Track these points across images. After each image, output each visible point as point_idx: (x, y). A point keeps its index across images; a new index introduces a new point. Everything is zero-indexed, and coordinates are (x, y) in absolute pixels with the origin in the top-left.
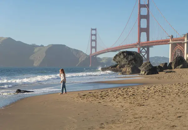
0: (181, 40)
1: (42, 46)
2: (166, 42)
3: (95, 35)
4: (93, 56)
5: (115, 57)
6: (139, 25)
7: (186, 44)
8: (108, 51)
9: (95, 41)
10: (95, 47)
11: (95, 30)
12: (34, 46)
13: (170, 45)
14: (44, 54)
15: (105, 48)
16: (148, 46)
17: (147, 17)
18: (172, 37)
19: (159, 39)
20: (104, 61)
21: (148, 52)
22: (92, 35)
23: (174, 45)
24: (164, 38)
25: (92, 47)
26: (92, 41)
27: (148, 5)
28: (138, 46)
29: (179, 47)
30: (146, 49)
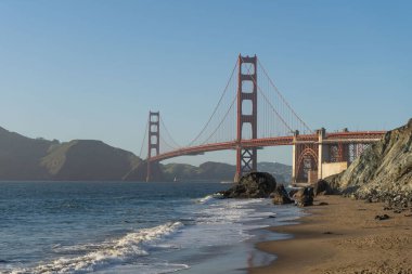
3: (157, 124)
4: (151, 163)
6: (240, 111)
7: (321, 148)
8: (182, 152)
9: (157, 134)
10: (157, 146)
11: (158, 114)
13: (294, 147)
15: (176, 148)
16: (255, 146)
18: (297, 133)
20: (170, 170)
22: (151, 123)
23: (300, 148)
25: (151, 146)
26: (151, 134)
27: (255, 76)
28: (238, 147)
29: (308, 150)
30: (251, 152)
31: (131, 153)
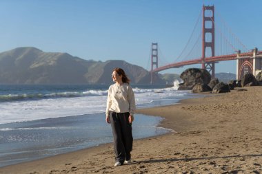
0: (249, 55)
1: (100, 62)
2: (233, 57)
3: (156, 50)
4: (154, 73)
5: (182, 75)
6: (204, 40)
7: (254, 60)
8: (170, 67)
9: (156, 56)
10: (156, 63)
11: (156, 44)
12: (91, 62)
13: (237, 61)
14: (103, 70)
15: (167, 64)
16: (213, 61)
17: (212, 31)
18: (239, 52)
19: (226, 54)
20: (165, 78)
21: (213, 68)
22: (153, 50)
23: (241, 61)
24: (231, 53)
25: (153, 63)
26: (153, 56)
27: (213, 18)
28: (203, 62)
29: (246, 63)
30: (211, 65)
31: (141, 68)
